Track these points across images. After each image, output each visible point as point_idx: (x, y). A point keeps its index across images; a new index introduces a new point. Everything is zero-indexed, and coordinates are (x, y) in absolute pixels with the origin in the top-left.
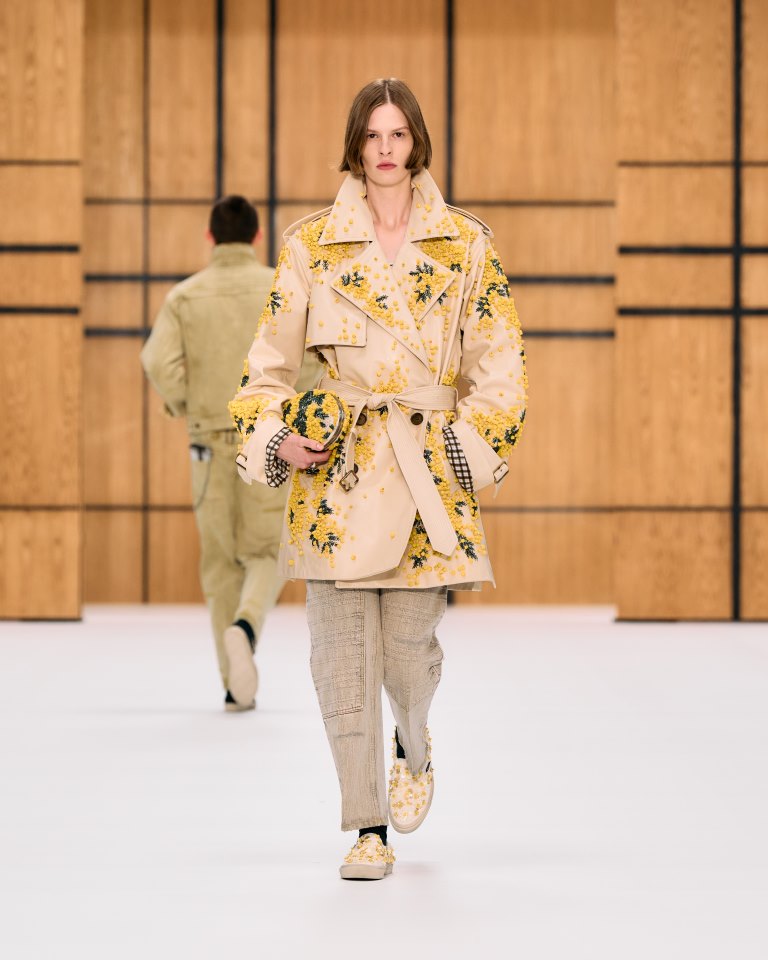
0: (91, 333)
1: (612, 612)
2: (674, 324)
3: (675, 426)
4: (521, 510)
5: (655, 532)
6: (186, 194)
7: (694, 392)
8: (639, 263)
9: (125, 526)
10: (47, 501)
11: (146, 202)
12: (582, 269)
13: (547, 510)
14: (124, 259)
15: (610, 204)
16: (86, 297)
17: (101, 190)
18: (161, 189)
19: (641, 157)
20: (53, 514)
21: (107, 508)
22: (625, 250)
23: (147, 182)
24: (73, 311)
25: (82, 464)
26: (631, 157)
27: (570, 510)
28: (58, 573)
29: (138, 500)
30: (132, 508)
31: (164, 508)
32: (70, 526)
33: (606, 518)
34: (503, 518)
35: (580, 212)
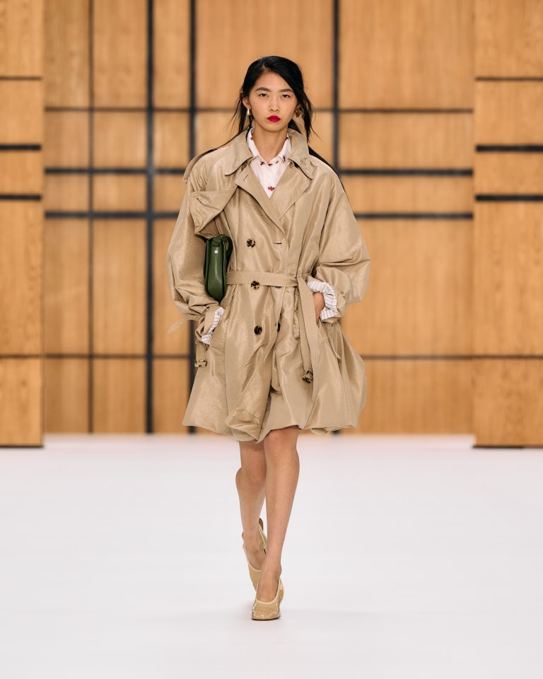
0: (51, 215)
1: (471, 440)
2: (521, 207)
3: (522, 290)
4: (394, 358)
5: (506, 375)
6: (122, 104)
7: (537, 263)
8: (493, 158)
9: (74, 372)
10: (15, 351)
11: (91, 110)
12: (443, 164)
13: (415, 358)
14: (74, 156)
15: (470, 111)
16: (45, 187)
17: (56, 101)
18: (103, 99)
19: (495, 74)
20: (20, 361)
21: (60, 356)
22: (481, 149)
23: (92, 94)
24: (36, 198)
25: (43, 321)
26: (485, 74)
27: (433, 357)
28: (24, 409)
29: (85, 350)
30: (79, 356)
31: (106, 357)
32: (34, 371)
33: (463, 364)
34: (379, 364)
35: (441, 118)
